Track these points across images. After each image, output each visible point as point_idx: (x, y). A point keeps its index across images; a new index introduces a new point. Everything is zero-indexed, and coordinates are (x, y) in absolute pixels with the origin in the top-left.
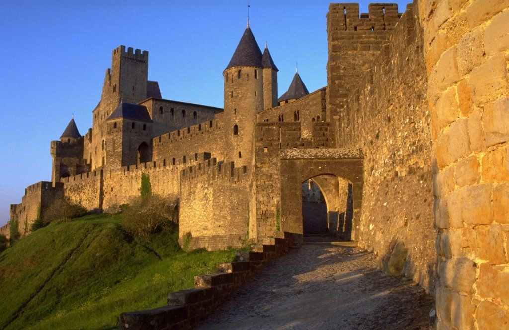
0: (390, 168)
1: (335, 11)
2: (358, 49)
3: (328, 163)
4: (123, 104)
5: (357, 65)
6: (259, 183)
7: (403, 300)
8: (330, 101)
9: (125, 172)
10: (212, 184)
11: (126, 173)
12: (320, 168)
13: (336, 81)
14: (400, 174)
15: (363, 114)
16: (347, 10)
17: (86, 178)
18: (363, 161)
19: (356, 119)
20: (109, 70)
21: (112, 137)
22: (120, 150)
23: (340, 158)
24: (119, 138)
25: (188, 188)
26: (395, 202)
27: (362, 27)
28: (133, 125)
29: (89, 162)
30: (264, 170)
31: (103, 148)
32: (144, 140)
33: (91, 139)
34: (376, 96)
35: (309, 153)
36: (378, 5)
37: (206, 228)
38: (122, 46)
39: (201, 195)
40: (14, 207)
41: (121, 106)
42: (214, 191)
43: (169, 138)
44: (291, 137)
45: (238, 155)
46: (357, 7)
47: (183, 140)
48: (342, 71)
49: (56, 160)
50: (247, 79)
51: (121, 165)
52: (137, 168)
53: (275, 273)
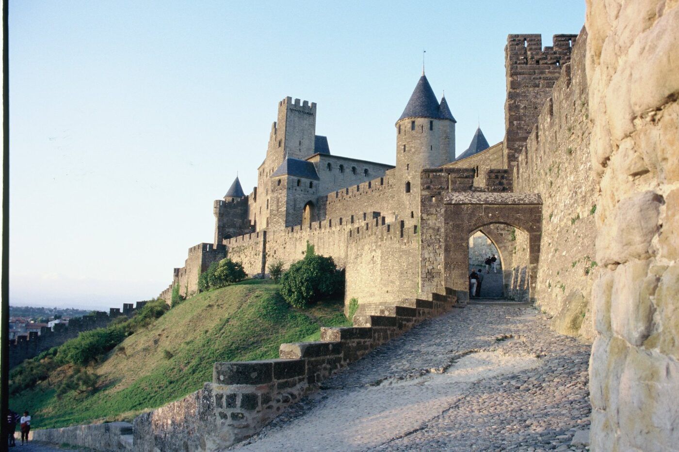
0: (571, 209)
1: (513, 42)
2: (541, 86)
3: (501, 210)
4: (288, 159)
5: (539, 104)
6: (424, 237)
7: (577, 360)
8: (508, 144)
9: (288, 233)
10: (380, 245)
11: (290, 234)
12: (490, 215)
13: (515, 122)
14: (582, 215)
15: (542, 152)
16: (527, 42)
17: (248, 239)
18: (541, 208)
19: (535, 160)
20: (275, 123)
21: (275, 195)
22: (284, 209)
23: (514, 204)
24: (283, 195)
25: (354, 250)
26: (575, 249)
27: (545, 61)
28: (299, 182)
29: (252, 223)
30: (429, 222)
31: (267, 208)
32: (310, 199)
33: (255, 198)
34: (556, 128)
35: (478, 197)
36: (563, 36)
37: (372, 295)
38: (288, 97)
39: (369, 257)
40: (177, 271)
41: (286, 162)
42: (382, 253)
43: (337, 197)
44: (462, 186)
45: (410, 215)
46: (539, 38)
47: (352, 199)
48: (522, 111)
49: (219, 220)
50: (421, 131)
51: (284, 226)
52: (301, 229)
53: (428, 332)
